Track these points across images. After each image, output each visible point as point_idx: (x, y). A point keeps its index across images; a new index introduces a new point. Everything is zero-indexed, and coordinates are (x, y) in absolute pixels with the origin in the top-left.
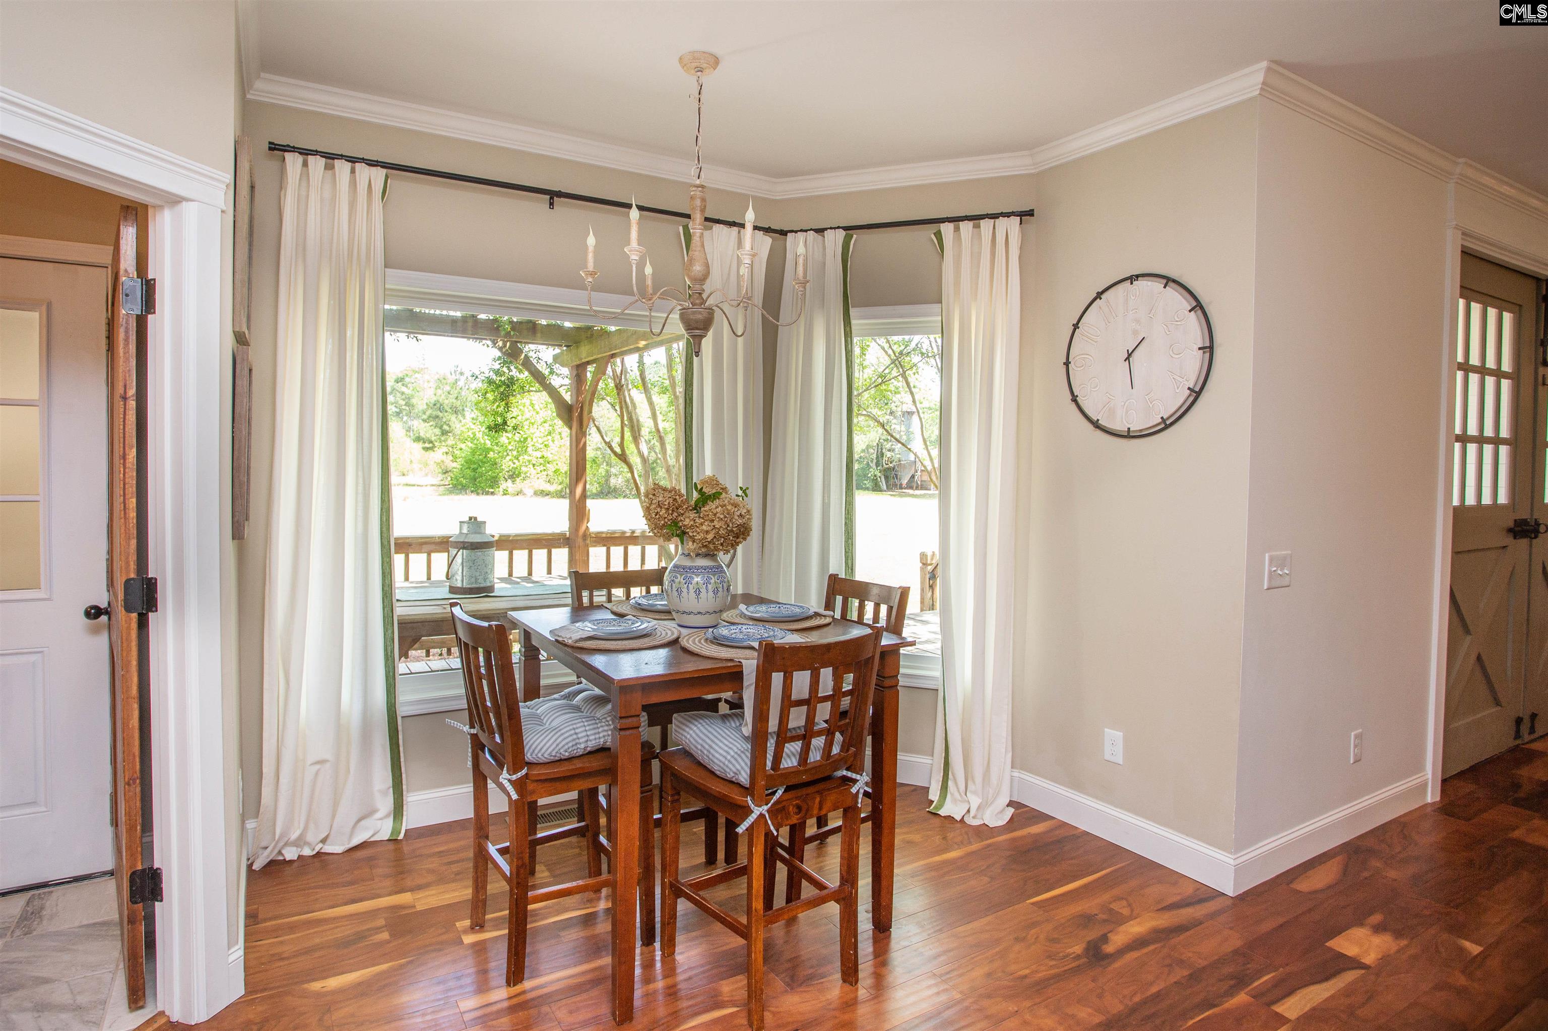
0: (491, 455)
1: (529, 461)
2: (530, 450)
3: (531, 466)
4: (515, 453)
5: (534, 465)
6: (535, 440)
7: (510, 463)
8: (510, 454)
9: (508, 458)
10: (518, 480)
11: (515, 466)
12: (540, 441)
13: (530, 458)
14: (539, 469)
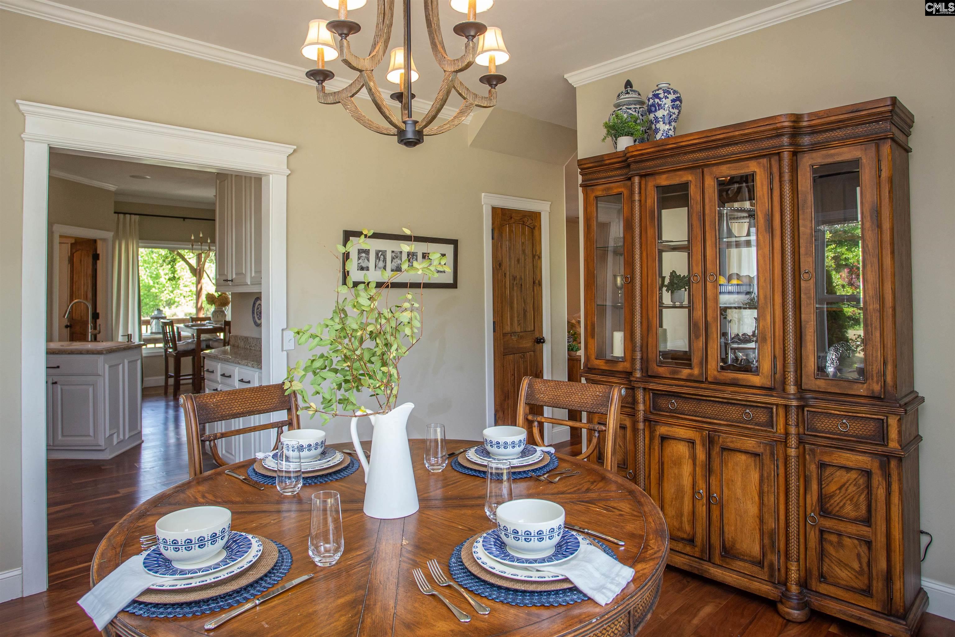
0: (153, 290)
1: (181, 294)
2: (181, 286)
3: (182, 297)
4: (171, 289)
5: (184, 297)
6: (185, 280)
7: (168, 295)
8: (167, 289)
9: (165, 292)
10: (173, 307)
11: (171, 297)
12: (189, 280)
13: (181, 292)
14: (188, 299)
